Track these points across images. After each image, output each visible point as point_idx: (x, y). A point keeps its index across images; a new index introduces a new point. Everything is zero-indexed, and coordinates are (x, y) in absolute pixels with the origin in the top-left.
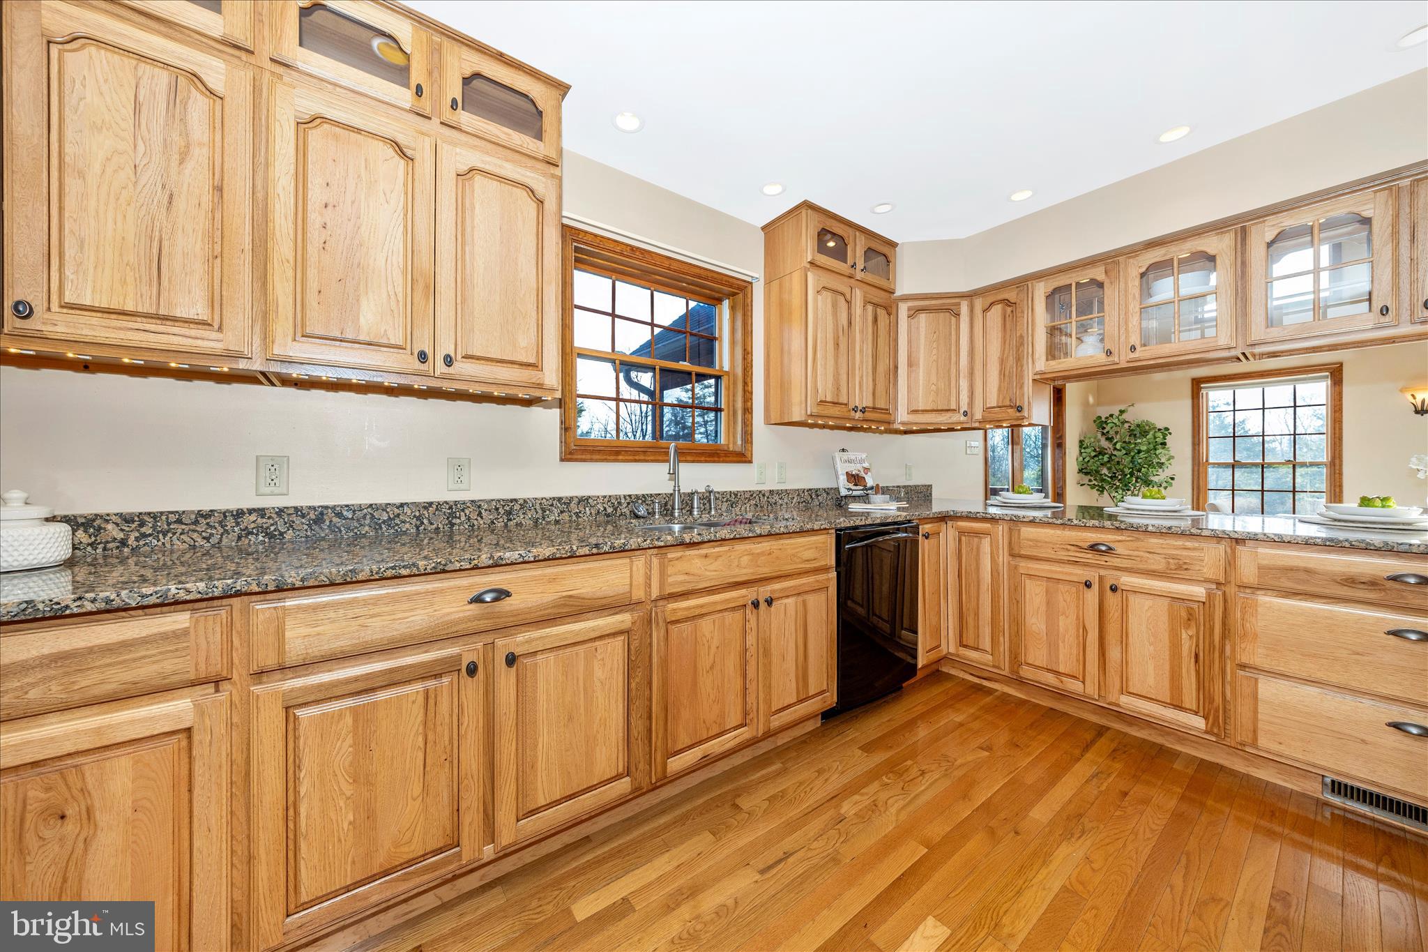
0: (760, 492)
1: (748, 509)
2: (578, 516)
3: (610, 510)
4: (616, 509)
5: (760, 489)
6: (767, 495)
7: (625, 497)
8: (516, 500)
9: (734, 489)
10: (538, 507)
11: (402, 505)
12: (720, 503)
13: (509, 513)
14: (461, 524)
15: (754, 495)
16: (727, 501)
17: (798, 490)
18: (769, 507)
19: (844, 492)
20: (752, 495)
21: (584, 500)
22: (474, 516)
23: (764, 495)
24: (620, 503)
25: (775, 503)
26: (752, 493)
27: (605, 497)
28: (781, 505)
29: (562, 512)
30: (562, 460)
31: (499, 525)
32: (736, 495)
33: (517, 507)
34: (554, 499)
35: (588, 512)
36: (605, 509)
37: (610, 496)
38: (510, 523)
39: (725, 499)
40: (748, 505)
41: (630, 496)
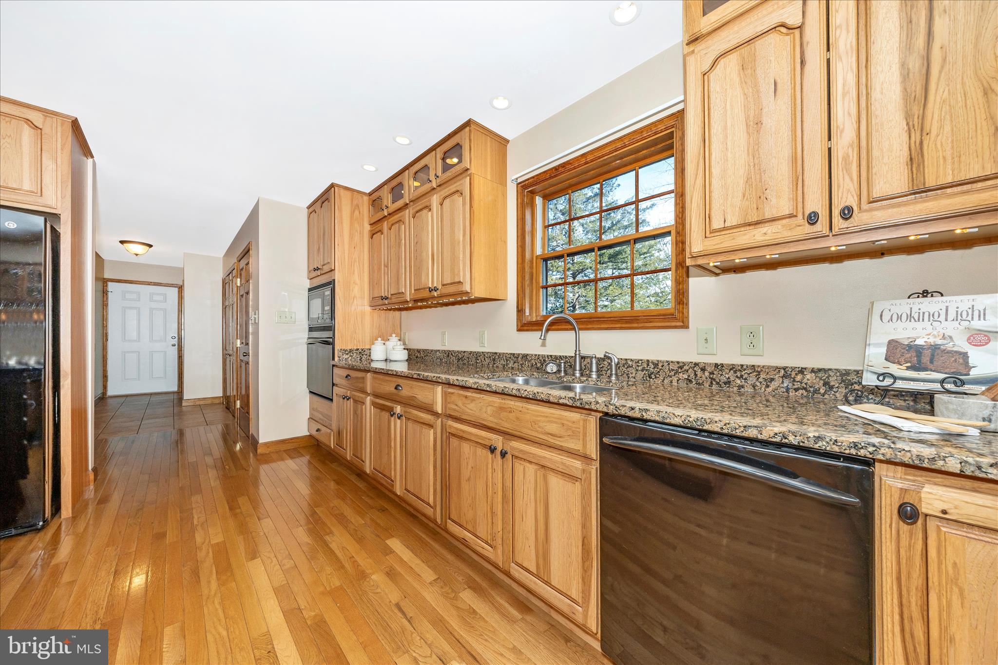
0: (696, 364)
1: (675, 383)
2: (522, 367)
3: (539, 365)
4: (542, 365)
5: (697, 361)
6: (709, 369)
7: (548, 356)
8: (496, 353)
9: (653, 357)
10: (504, 358)
11: (464, 352)
12: (634, 371)
13: (494, 360)
14: (479, 363)
15: (686, 367)
16: (642, 370)
17: (784, 369)
18: (714, 387)
19: (869, 380)
20: (681, 368)
21: (525, 356)
22: (483, 360)
23: (703, 370)
24: (544, 360)
25: (728, 383)
26: (681, 366)
27: (536, 355)
28: (741, 387)
29: (515, 362)
30: (519, 330)
31: (491, 365)
32: (656, 365)
33: (497, 357)
34: (511, 354)
35: (527, 365)
36: (536, 363)
37: (539, 355)
38: (495, 365)
39: (640, 368)
40: (675, 379)
41: (551, 356)
